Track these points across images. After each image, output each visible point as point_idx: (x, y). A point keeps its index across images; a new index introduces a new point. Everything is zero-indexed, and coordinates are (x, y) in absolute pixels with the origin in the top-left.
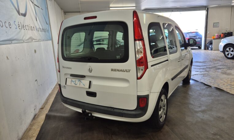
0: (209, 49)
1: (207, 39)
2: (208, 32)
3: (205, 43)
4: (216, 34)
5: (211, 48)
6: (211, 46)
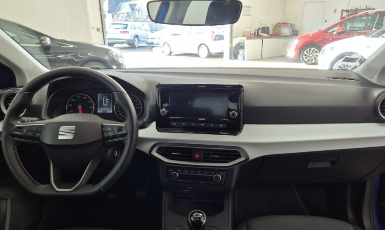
0: (239, 57)
3: (231, 47)
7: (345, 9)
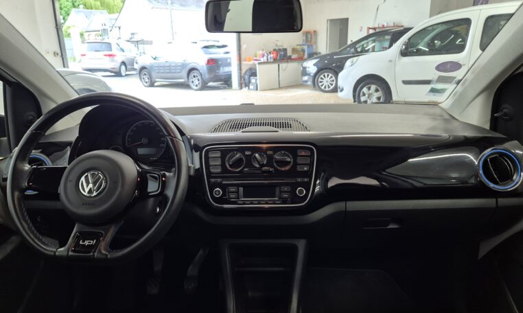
0: (251, 87)
1: (243, 63)
2: (244, 47)
3: (240, 73)
4: (261, 52)
5: (255, 85)
6: (253, 81)
7: (371, 27)
